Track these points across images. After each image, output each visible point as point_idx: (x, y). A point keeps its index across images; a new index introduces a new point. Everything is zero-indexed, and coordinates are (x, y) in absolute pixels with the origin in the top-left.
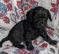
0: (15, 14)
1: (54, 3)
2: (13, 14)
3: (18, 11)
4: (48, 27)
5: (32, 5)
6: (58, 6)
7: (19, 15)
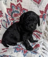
0: (6, 20)
1: (42, 10)
2: (4, 20)
3: (8, 17)
4: (37, 31)
5: (21, 12)
6: (46, 13)
7: (10, 22)
